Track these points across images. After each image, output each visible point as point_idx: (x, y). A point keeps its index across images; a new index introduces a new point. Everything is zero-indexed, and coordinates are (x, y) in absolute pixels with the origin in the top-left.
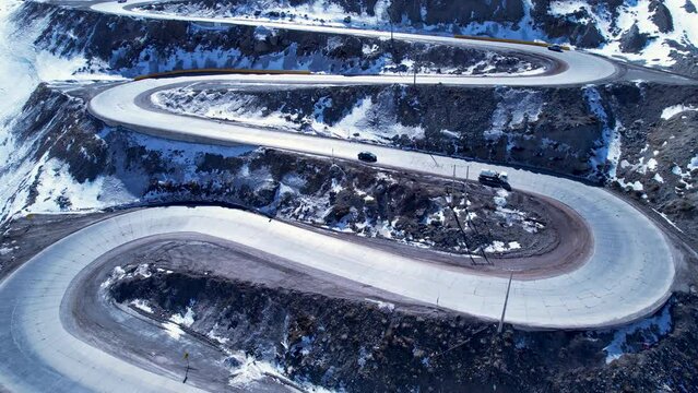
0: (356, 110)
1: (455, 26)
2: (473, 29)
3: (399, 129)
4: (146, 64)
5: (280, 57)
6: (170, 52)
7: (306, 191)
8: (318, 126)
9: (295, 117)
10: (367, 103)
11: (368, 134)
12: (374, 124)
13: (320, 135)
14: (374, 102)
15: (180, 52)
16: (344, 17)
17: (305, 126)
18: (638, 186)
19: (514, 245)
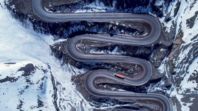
0: (115, 49)
1: (132, 9)
2: (136, 9)
3: (122, 52)
4: (66, 34)
5: (95, 28)
6: (69, 29)
7: (112, 67)
8: (110, 52)
9: (105, 51)
10: (117, 47)
11: (118, 53)
12: (118, 51)
13: (110, 54)
14: (118, 48)
15: (71, 28)
16: (105, 8)
17: (108, 53)
18: (153, 62)
19: (137, 73)
